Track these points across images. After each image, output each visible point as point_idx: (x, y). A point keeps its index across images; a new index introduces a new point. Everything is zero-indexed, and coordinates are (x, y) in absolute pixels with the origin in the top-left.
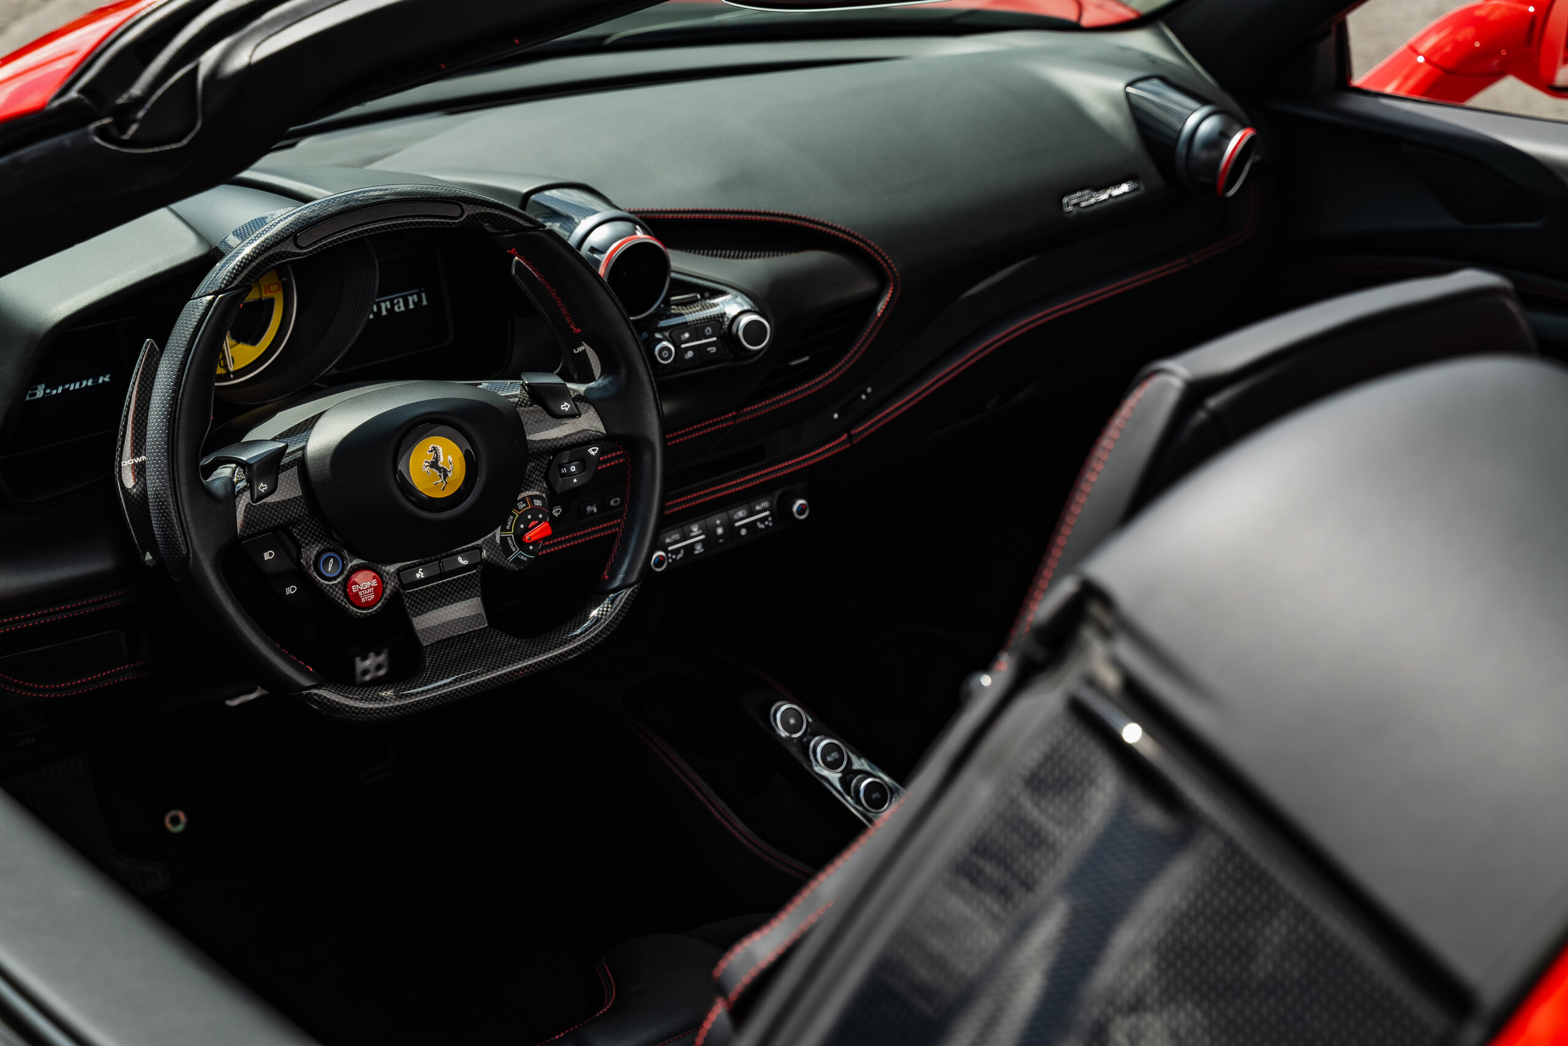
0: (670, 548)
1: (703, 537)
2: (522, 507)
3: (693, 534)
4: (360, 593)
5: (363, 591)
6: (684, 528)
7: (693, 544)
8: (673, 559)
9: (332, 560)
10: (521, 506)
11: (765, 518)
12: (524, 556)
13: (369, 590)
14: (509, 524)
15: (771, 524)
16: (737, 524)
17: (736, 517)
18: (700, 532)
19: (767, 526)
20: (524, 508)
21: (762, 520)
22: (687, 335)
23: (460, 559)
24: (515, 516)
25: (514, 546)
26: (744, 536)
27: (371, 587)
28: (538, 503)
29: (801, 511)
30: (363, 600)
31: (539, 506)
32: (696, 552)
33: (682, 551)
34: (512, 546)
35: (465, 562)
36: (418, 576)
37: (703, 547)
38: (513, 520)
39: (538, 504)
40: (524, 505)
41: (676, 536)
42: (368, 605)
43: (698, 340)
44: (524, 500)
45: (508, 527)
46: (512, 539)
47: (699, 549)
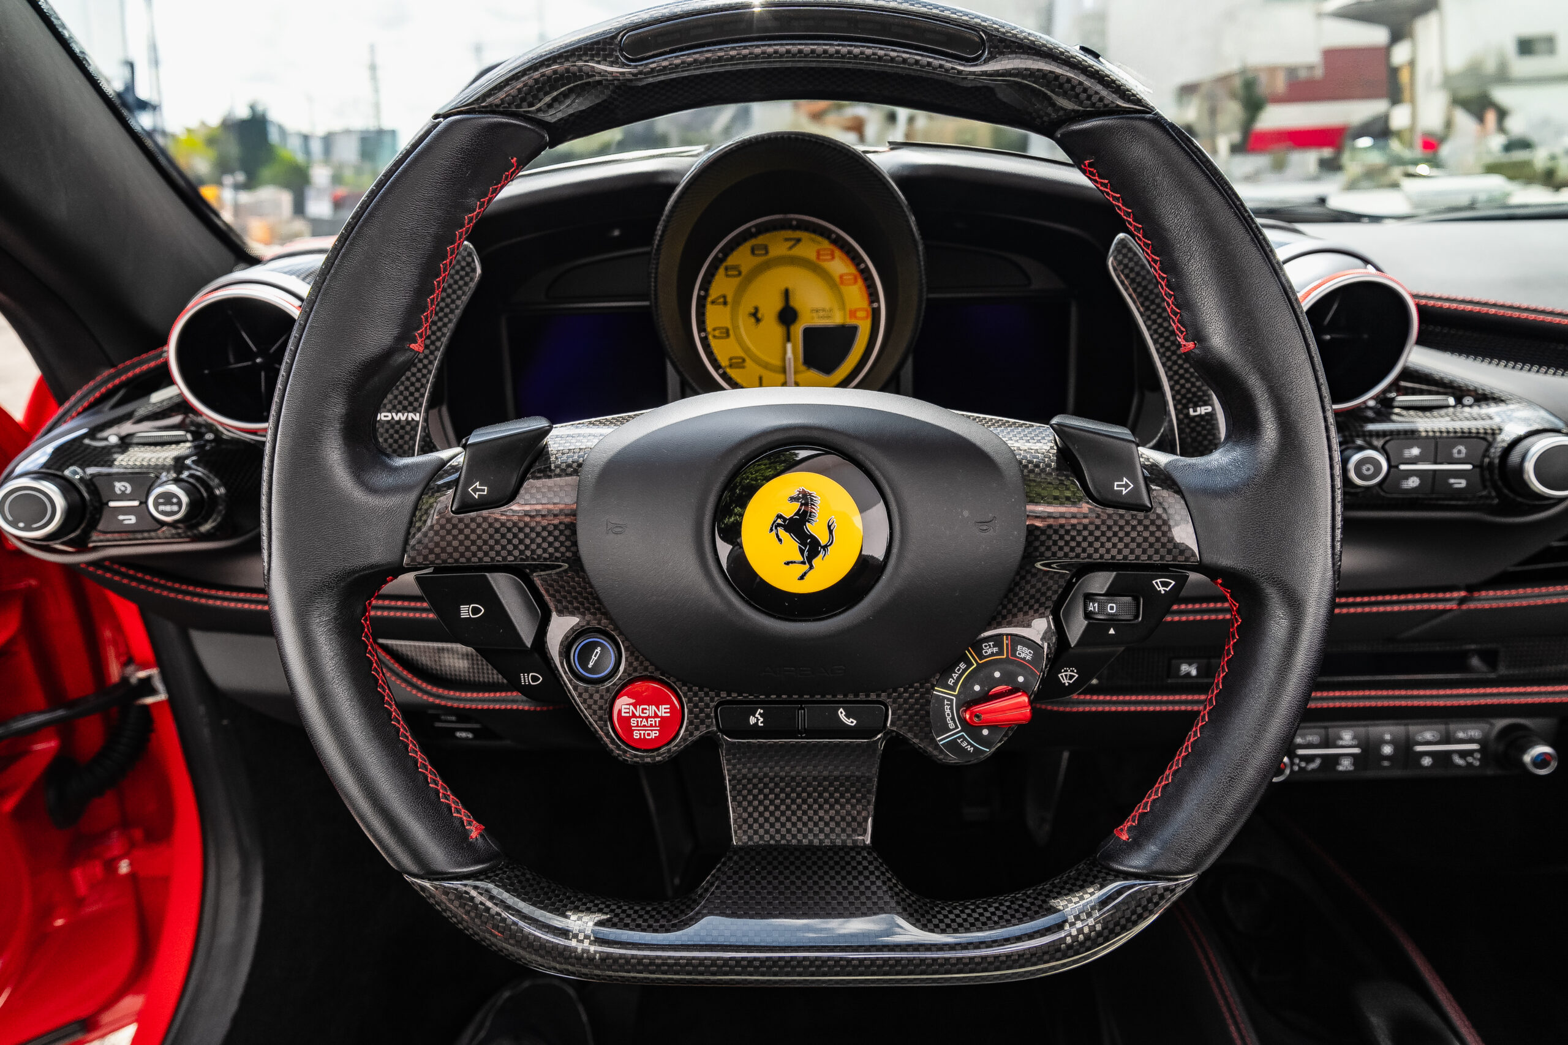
0: (1300, 752)
1: (1357, 751)
2: (989, 652)
3: (1341, 743)
4: (633, 722)
5: (640, 720)
6: (1330, 730)
7: (1336, 758)
8: (1300, 767)
10: (989, 649)
11: (1470, 753)
12: (969, 743)
13: (652, 721)
14: (955, 676)
15: (1477, 763)
16: (1419, 748)
17: (1419, 738)
18: (1355, 742)
19: (1470, 765)
20: (992, 654)
21: (1463, 754)
22: (1415, 451)
24: (970, 664)
25: (953, 719)
26: (1427, 767)
27: (656, 716)
28: (1024, 653)
29: (1541, 761)
31: (1024, 659)
32: (1340, 768)
33: (1318, 762)
34: (948, 718)
37: (1354, 764)
38: (965, 671)
39: (1023, 656)
40: (995, 650)
41: (1314, 738)
42: (645, 746)
43: (1436, 463)
44: (997, 640)
45: (951, 682)
46: (951, 705)
47: (1346, 765)
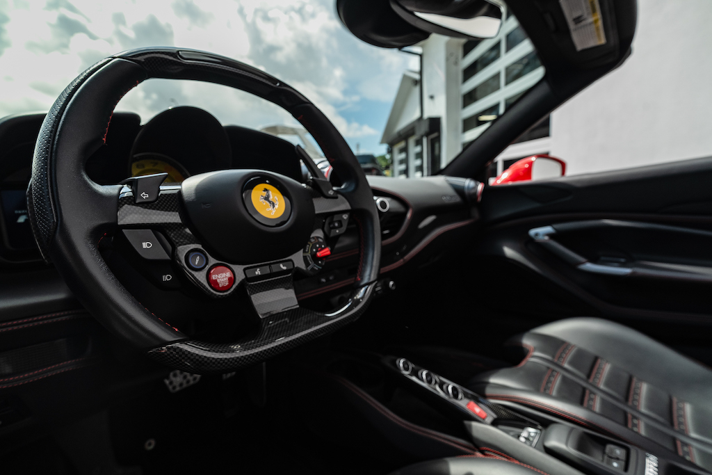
9: (198, 257)
23: (281, 266)
30: (220, 286)
35: (285, 268)
36: (257, 273)
